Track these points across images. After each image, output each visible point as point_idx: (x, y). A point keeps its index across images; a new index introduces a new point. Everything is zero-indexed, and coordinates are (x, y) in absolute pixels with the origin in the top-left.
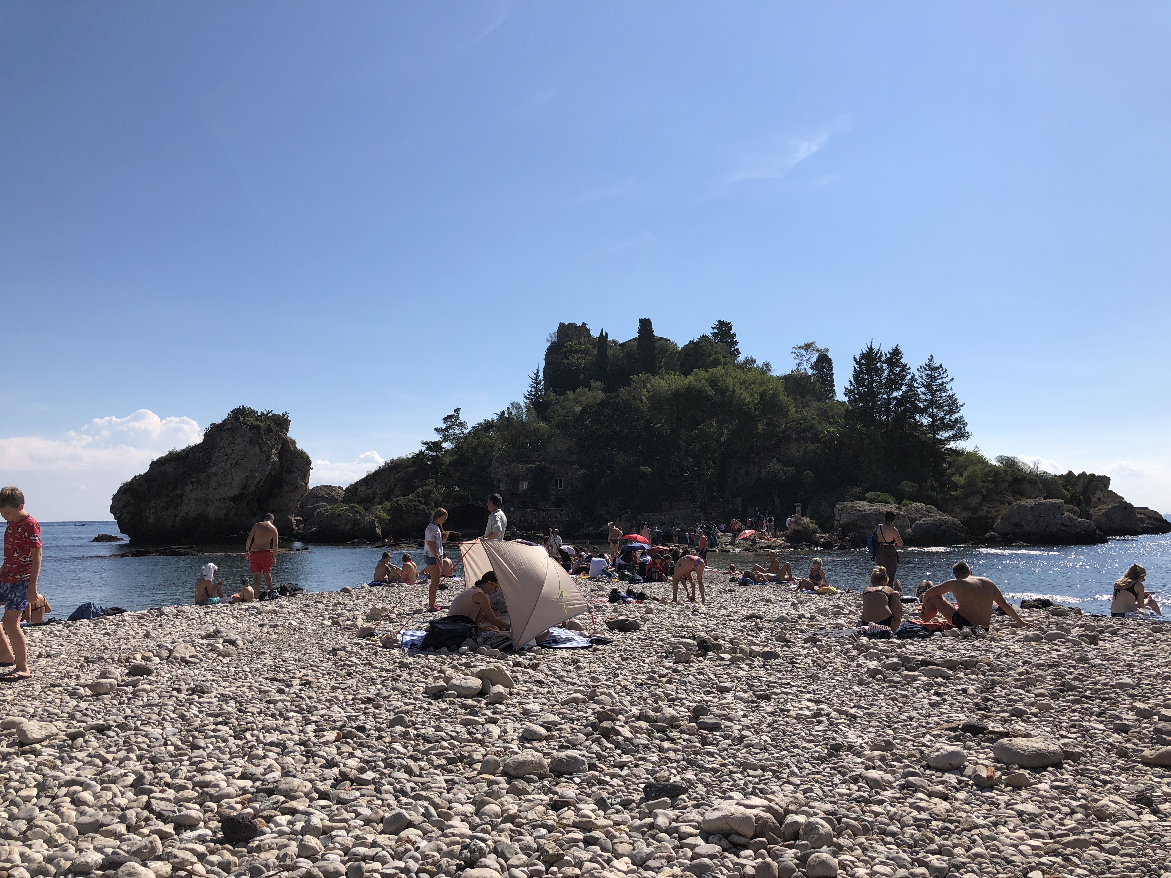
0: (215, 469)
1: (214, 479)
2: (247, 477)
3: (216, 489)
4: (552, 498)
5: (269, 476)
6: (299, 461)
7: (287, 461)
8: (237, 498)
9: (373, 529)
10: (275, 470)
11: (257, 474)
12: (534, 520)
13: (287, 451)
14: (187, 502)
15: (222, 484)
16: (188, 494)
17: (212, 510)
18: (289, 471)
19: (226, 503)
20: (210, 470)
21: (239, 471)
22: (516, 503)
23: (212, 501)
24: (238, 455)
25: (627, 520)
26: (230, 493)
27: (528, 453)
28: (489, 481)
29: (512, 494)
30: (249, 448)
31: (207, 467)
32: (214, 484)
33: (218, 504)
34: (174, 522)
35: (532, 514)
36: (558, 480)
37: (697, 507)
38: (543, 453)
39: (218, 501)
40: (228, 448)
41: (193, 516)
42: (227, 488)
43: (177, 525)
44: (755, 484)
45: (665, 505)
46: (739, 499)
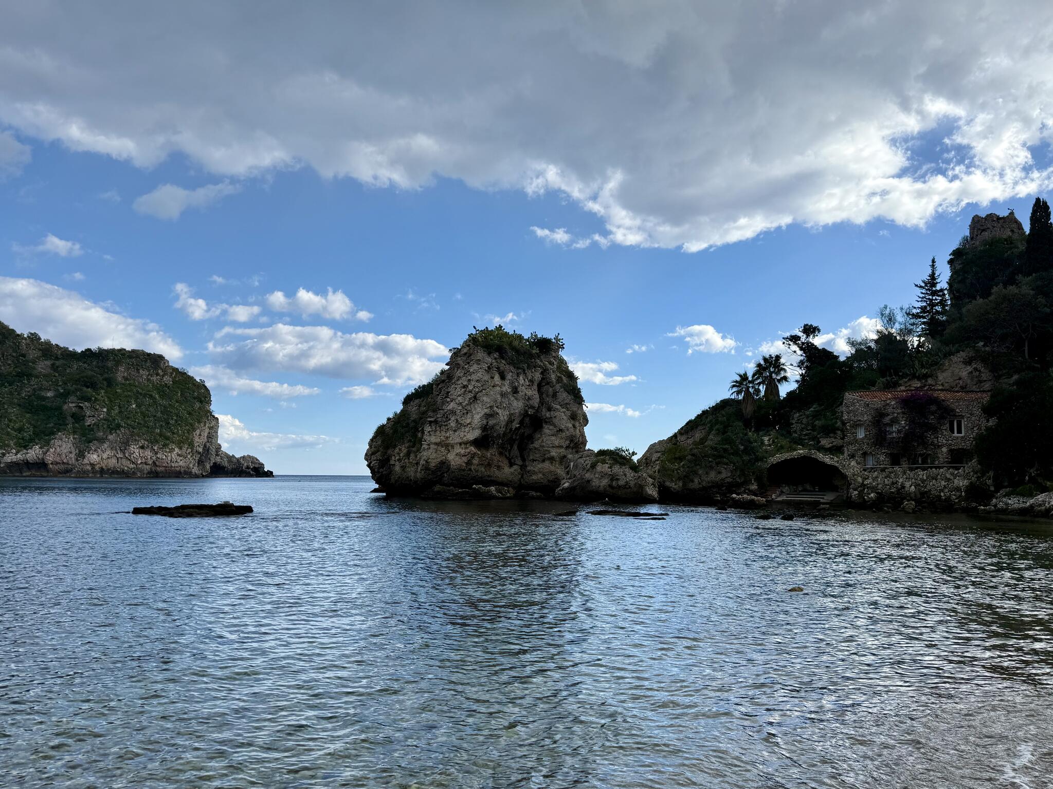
0: (452, 406)
1: (452, 418)
2: (488, 416)
4: (944, 450)
5: (525, 414)
6: (563, 396)
7: (547, 396)
8: (481, 443)
9: (641, 487)
10: (532, 407)
11: (500, 411)
12: (907, 484)
13: (548, 383)
14: (426, 447)
15: (461, 424)
16: (426, 437)
17: (453, 458)
18: (549, 408)
19: (466, 448)
20: (447, 407)
21: (478, 407)
22: (882, 458)
23: (453, 446)
24: (475, 387)
26: (470, 437)
27: (904, 382)
28: (839, 423)
29: (875, 444)
30: (488, 377)
31: (444, 403)
32: (453, 424)
33: (459, 450)
34: (416, 471)
35: (904, 474)
36: (955, 422)
38: (930, 381)
39: (458, 446)
40: (464, 378)
41: (434, 465)
42: (467, 429)
43: (419, 475)
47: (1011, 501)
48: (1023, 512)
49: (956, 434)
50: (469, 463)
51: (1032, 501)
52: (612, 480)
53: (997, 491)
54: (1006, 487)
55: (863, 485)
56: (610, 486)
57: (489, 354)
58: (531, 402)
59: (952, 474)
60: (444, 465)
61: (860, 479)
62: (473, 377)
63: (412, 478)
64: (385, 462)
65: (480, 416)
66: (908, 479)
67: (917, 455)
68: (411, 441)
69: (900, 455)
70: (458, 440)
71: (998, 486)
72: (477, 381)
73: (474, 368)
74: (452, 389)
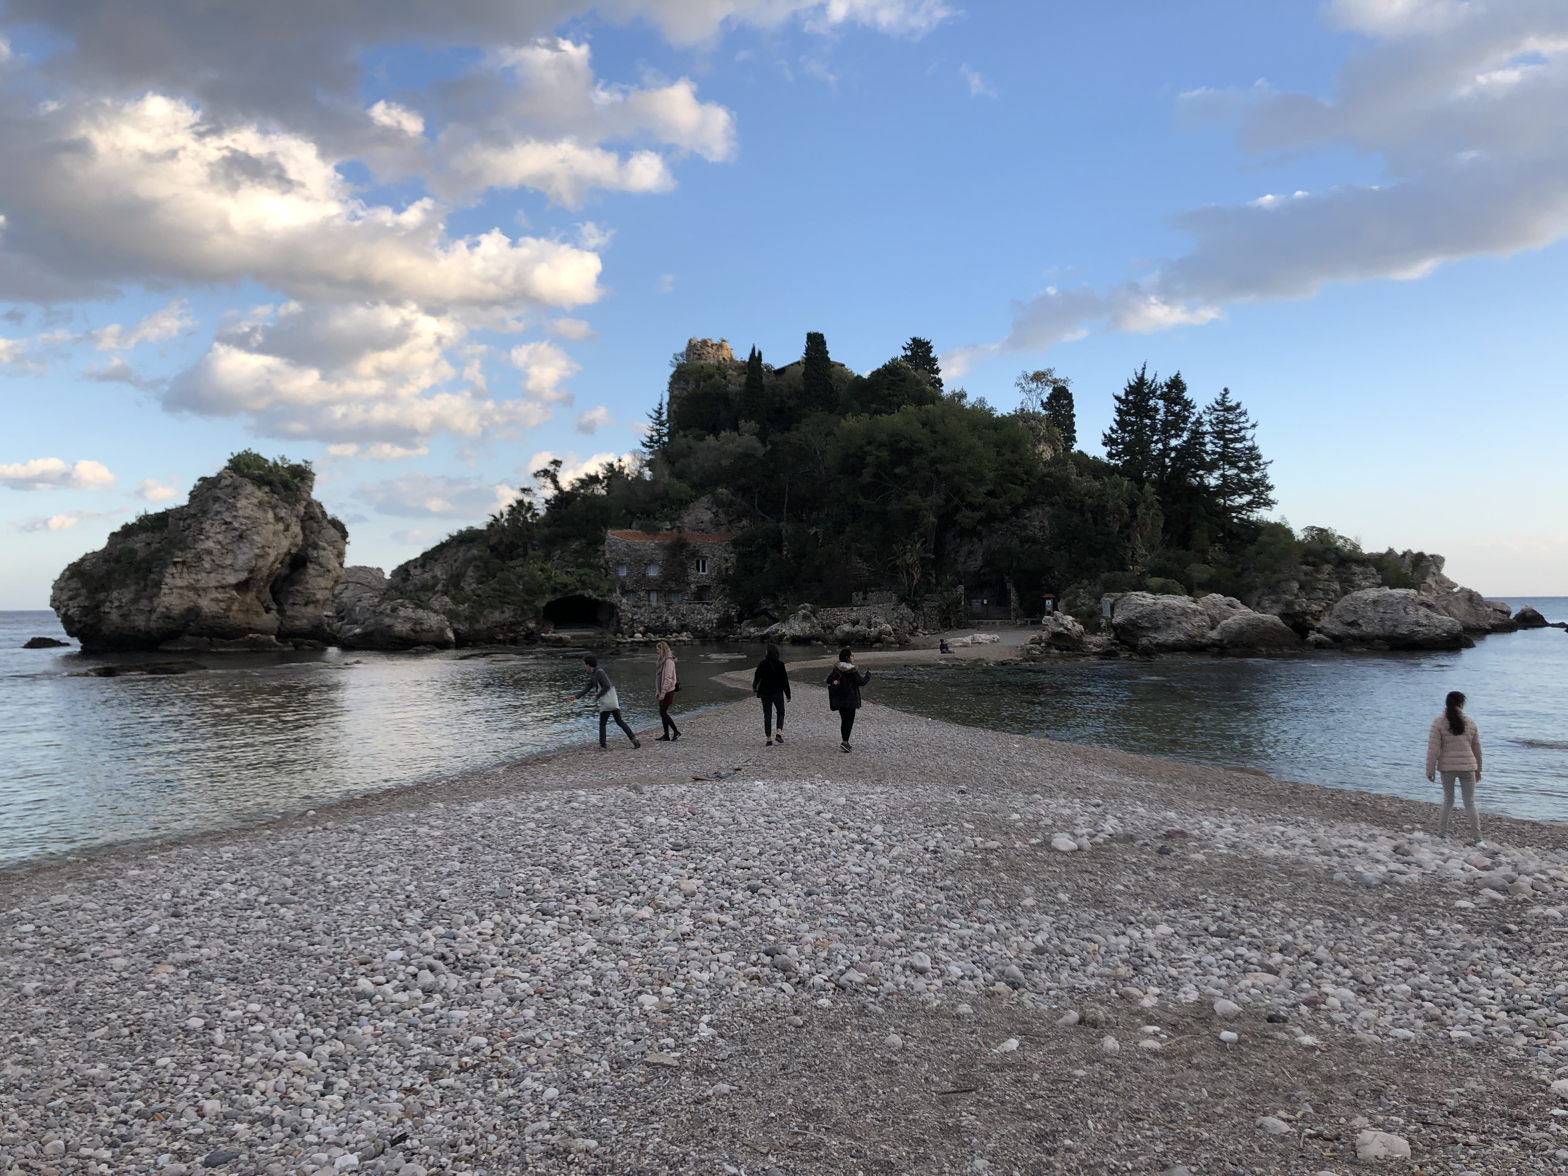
0: (207, 544)
1: (207, 558)
2: (257, 557)
3: (210, 573)
4: (693, 586)
5: (289, 553)
6: (333, 533)
7: (312, 532)
8: (242, 587)
9: (442, 630)
10: (296, 545)
11: (270, 551)
12: (670, 618)
13: (311, 518)
14: (167, 591)
15: (219, 566)
16: (168, 580)
17: (206, 604)
18: (316, 546)
19: (225, 592)
20: (201, 546)
21: (245, 547)
22: (642, 594)
23: (205, 590)
24: (241, 524)
25: (805, 618)
26: (232, 579)
27: (657, 524)
28: (602, 562)
29: (637, 582)
30: (259, 514)
31: (196, 541)
32: (207, 566)
33: (215, 595)
34: (148, 620)
35: (668, 609)
36: (700, 561)
37: (902, 599)
38: (678, 524)
39: (214, 590)
40: (227, 514)
41: (177, 612)
42: (227, 571)
43: (153, 625)
44: (982, 567)
45: (857, 597)
46: (961, 588)
47: (752, 630)
48: (763, 638)
49: (701, 573)
50: (228, 609)
51: (768, 630)
52: (415, 624)
53: (740, 622)
54: (747, 619)
55: (632, 620)
56: (413, 630)
57: (259, 488)
58: (298, 540)
59: (705, 609)
60: (194, 612)
61: (630, 615)
62: (240, 513)
63: (142, 628)
64: (94, 609)
65: (247, 556)
66: (671, 614)
67: (671, 591)
68: (138, 584)
69: (657, 591)
70: (213, 583)
71: (741, 618)
72: (246, 518)
73: (242, 503)
74: (207, 526)
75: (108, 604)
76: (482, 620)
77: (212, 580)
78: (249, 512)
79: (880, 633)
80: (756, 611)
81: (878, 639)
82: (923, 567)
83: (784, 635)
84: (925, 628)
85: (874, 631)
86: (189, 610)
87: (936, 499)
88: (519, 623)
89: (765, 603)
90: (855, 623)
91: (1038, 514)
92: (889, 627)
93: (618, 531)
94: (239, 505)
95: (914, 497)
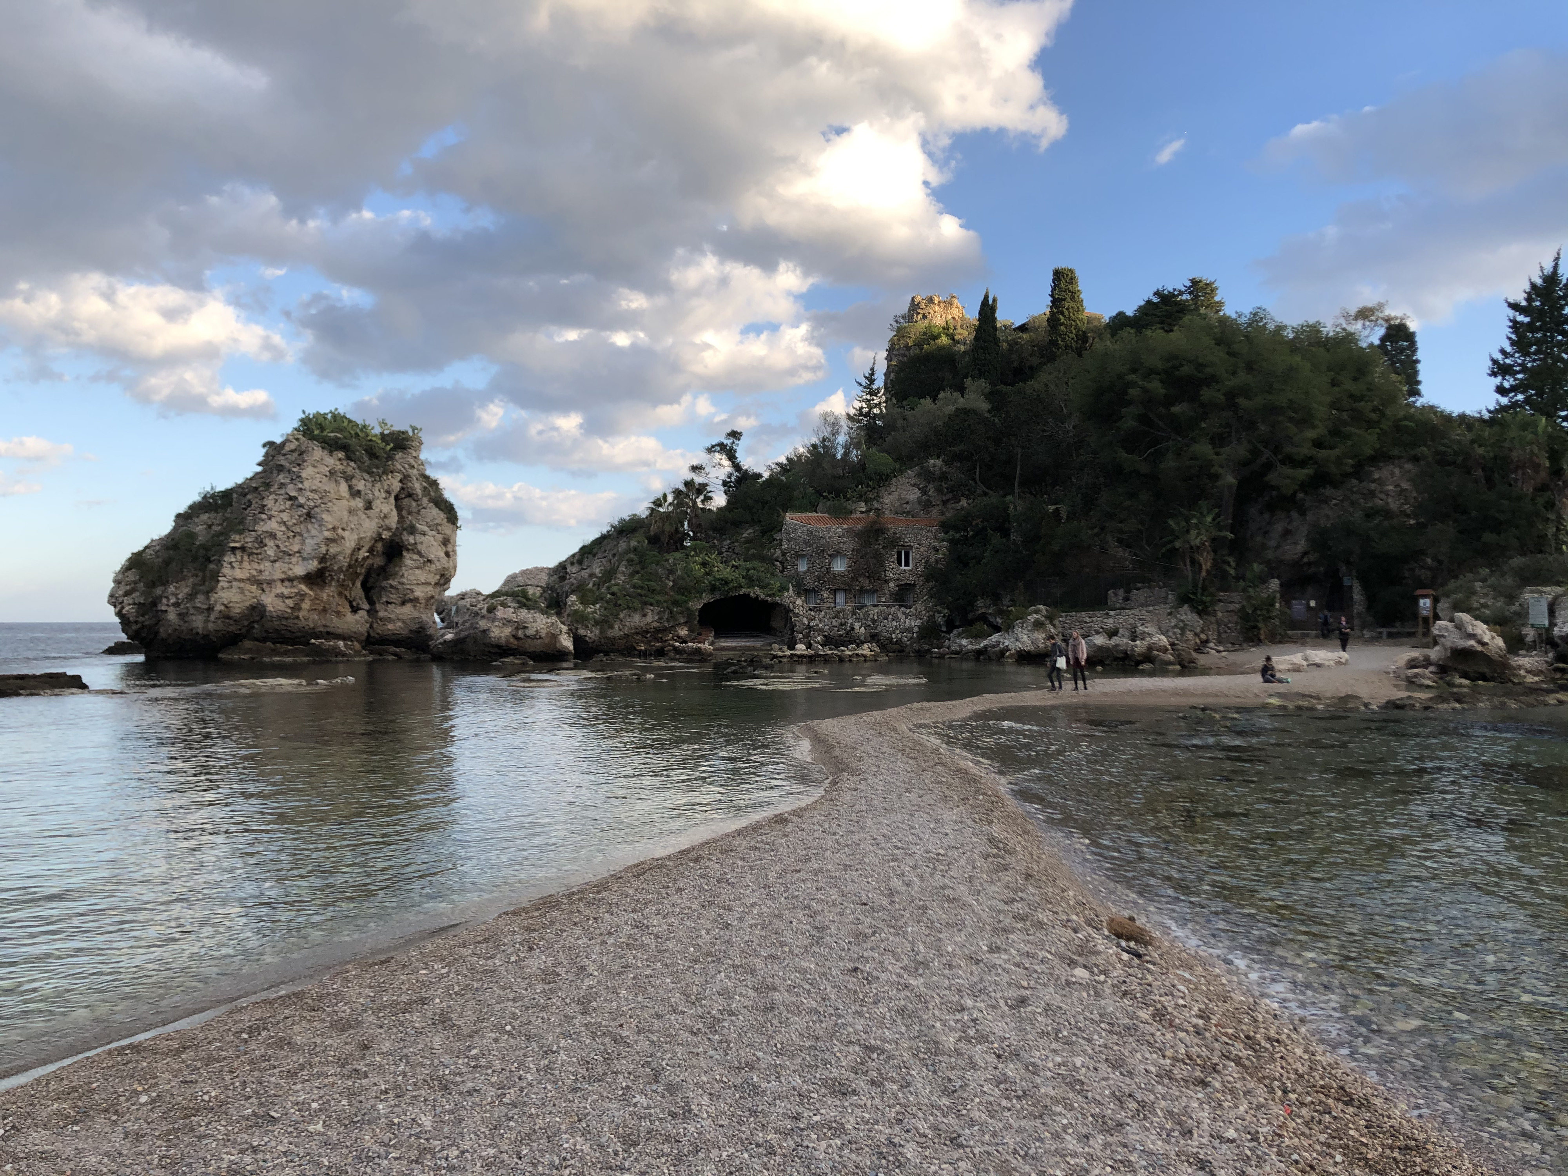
0: (270, 525)
1: (270, 543)
2: (328, 541)
3: (274, 561)
4: (892, 584)
5: (379, 538)
6: (435, 513)
7: (410, 513)
8: (315, 579)
10: (389, 529)
11: (346, 534)
12: (857, 625)
13: (410, 495)
14: (226, 585)
15: (284, 552)
16: (226, 570)
17: (271, 601)
18: (412, 530)
19: (292, 587)
20: (261, 528)
21: (313, 529)
22: (826, 594)
23: (270, 583)
24: (308, 499)
25: (1038, 625)
26: (300, 570)
27: (849, 505)
28: (778, 552)
29: (819, 578)
30: (329, 486)
31: (256, 521)
32: (271, 552)
33: (280, 589)
34: (207, 621)
35: (854, 613)
36: (903, 553)
37: (1184, 600)
38: (876, 505)
39: (279, 584)
40: (291, 486)
41: (238, 611)
42: (294, 560)
43: (211, 626)
44: (1305, 553)
45: (1115, 596)
46: (1274, 584)
47: (964, 642)
48: (979, 653)
49: (903, 567)
50: (297, 607)
51: (986, 642)
53: (949, 632)
54: (959, 627)
56: (516, 637)
58: (387, 522)
59: (904, 613)
60: (257, 611)
62: (307, 485)
63: (200, 631)
64: (150, 607)
65: (316, 541)
66: (858, 620)
67: (862, 591)
68: (197, 576)
69: (845, 590)
70: (278, 575)
71: (951, 625)
72: (312, 491)
73: (307, 472)
74: (269, 502)
75: (164, 601)
76: (616, 626)
77: (277, 571)
78: (316, 484)
79: (1150, 648)
80: (970, 616)
81: (1148, 657)
82: (1215, 551)
83: (1007, 649)
84: (1219, 642)
85: (1140, 646)
86: (253, 608)
87: (1239, 449)
88: (665, 630)
89: (982, 606)
90: (1112, 633)
91: (1393, 474)
92: (1164, 640)
93: (799, 515)
94: (304, 475)
95: (1203, 448)
